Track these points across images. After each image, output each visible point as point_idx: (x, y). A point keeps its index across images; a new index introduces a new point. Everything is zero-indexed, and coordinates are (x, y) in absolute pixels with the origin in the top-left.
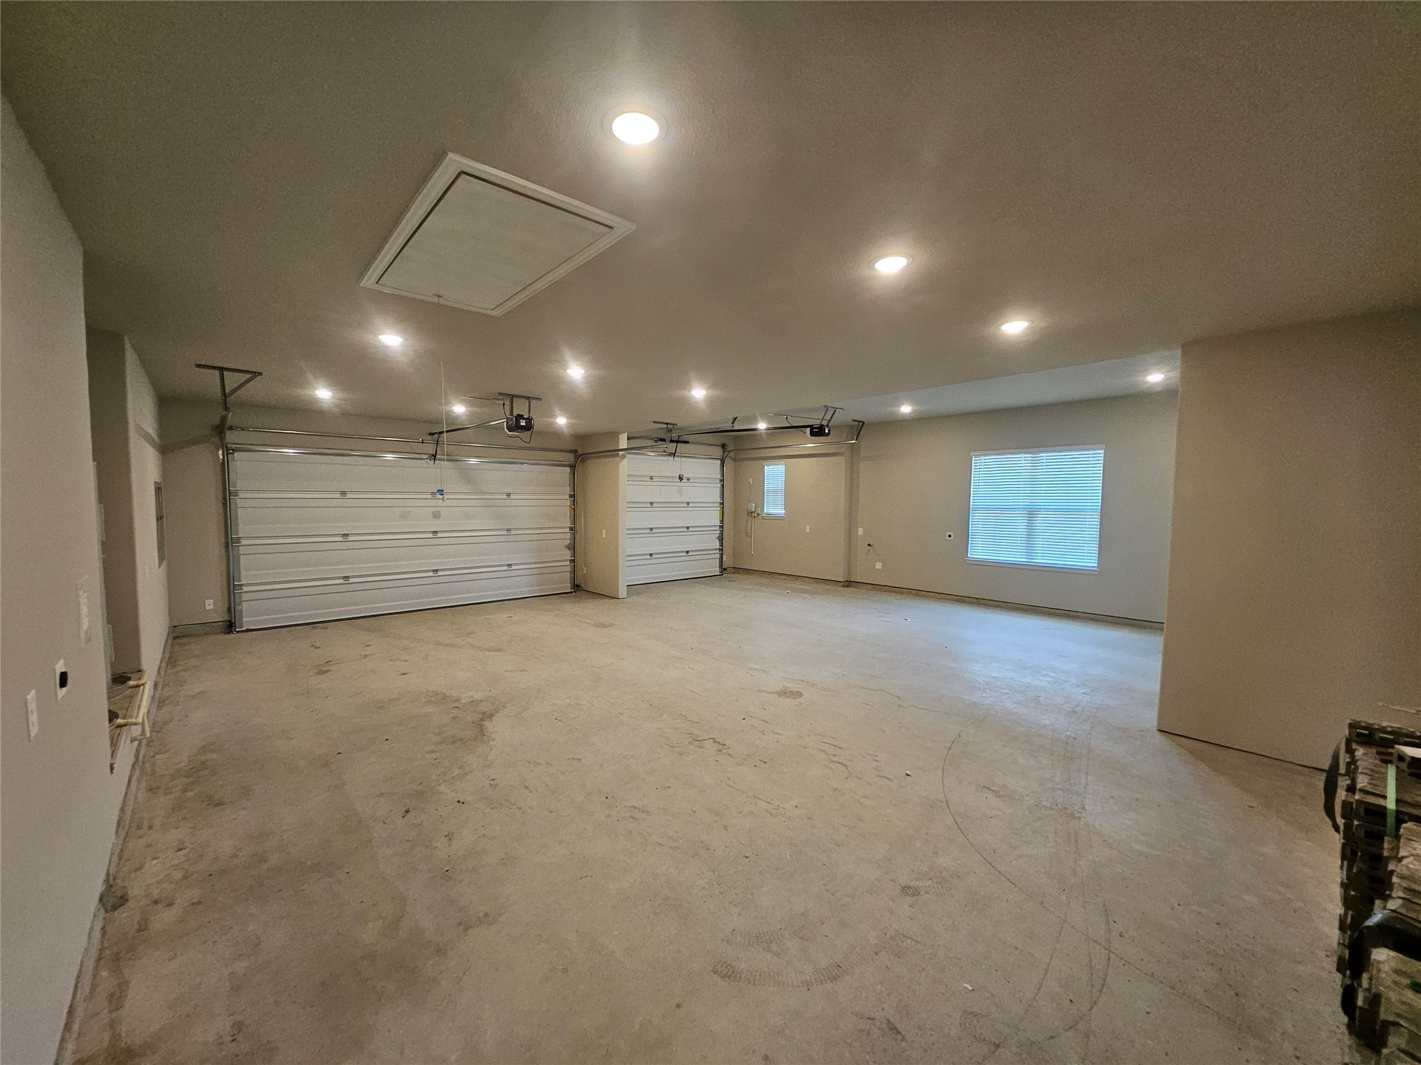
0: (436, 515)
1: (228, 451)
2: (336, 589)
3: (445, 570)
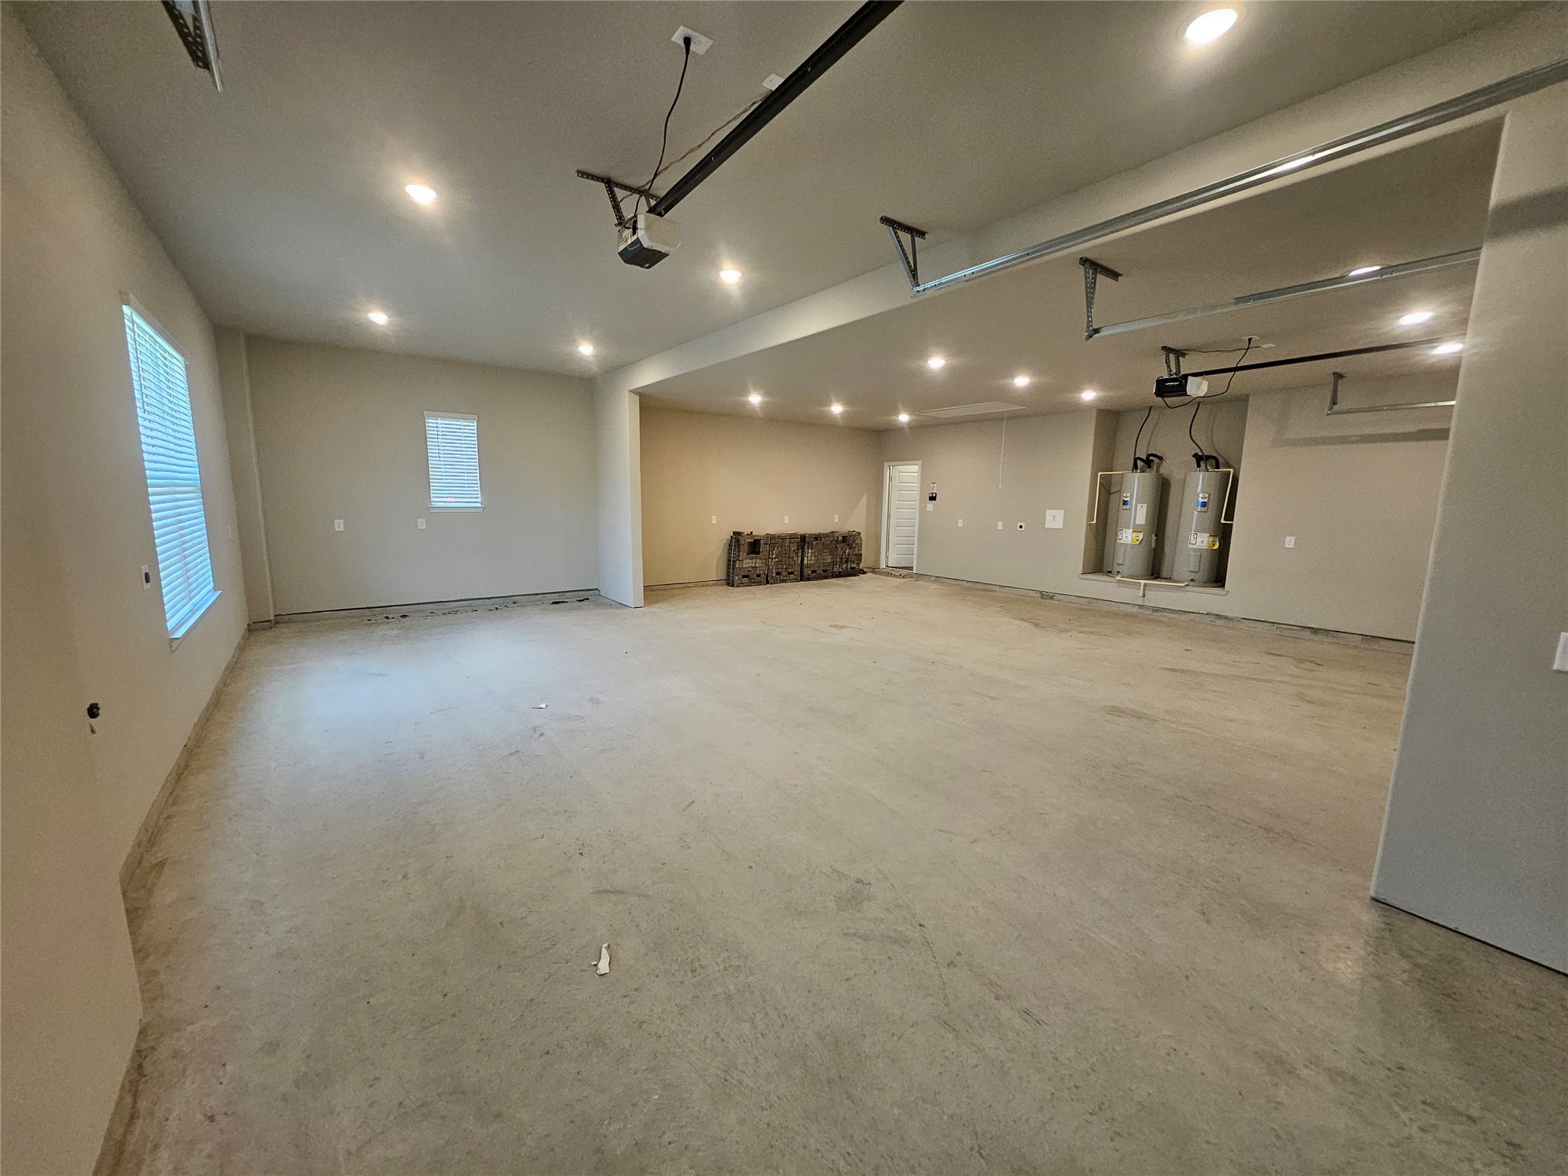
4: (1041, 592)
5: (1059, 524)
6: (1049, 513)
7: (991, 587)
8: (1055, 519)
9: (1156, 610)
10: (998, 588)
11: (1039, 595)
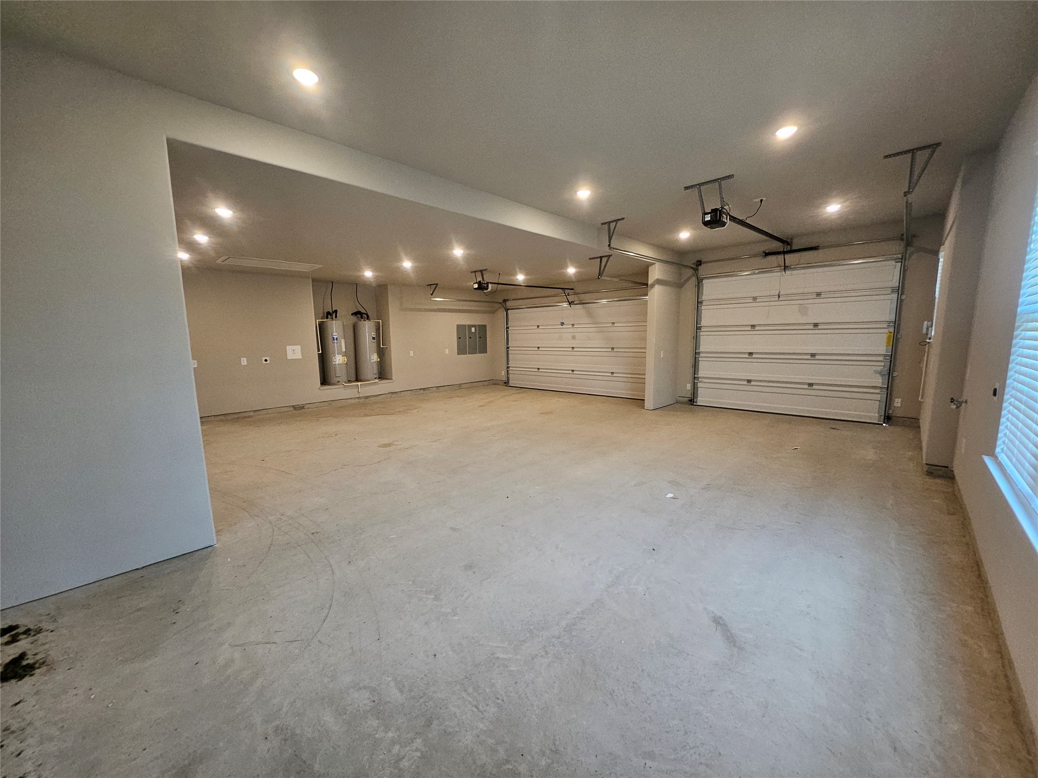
0: (574, 338)
1: (507, 310)
2: (534, 373)
3: (578, 371)
4: (293, 406)
5: (298, 355)
6: (289, 349)
7: (247, 414)
8: (294, 352)
9: (367, 397)
10: (252, 414)
11: (292, 409)
